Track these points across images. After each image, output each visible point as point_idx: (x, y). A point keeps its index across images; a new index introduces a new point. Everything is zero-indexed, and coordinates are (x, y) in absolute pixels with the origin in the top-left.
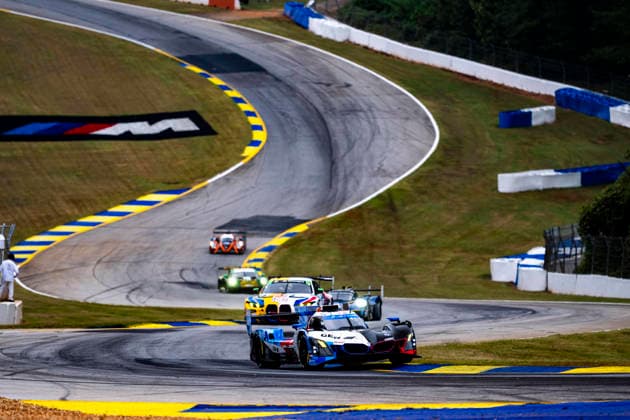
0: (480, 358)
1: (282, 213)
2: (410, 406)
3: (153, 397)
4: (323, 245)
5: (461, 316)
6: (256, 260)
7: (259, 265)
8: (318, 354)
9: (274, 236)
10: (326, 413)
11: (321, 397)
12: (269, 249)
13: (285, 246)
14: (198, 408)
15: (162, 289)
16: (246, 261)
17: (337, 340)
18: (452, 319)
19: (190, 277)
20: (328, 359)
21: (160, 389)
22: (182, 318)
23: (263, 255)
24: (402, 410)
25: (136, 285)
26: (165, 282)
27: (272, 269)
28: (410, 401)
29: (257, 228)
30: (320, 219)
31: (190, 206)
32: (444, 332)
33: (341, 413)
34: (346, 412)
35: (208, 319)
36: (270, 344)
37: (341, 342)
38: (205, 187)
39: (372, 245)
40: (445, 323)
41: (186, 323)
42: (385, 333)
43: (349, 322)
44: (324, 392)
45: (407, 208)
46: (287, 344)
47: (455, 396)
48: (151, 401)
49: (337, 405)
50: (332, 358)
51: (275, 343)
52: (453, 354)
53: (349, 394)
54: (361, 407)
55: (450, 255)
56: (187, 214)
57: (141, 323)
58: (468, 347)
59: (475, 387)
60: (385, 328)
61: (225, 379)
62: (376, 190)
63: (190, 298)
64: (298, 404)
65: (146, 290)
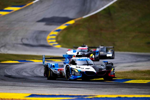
0: (147, 77)
1: (64, 15)
2: (120, 96)
3: (13, 91)
4: (81, 29)
5: (139, 59)
6: (53, 35)
7: (54, 37)
8: (74, 75)
9: (60, 25)
10: (85, 98)
11: (83, 92)
12: (58, 31)
13: (65, 29)
14: (32, 96)
15: (14, 46)
16: (49, 35)
17: (82, 69)
18: (135, 60)
19: (26, 42)
20: (78, 77)
21: (16, 87)
22: (23, 59)
23: (56, 33)
24: (116, 98)
25: (3, 45)
26: (15, 44)
27: (59, 39)
28: (119, 94)
29: (53, 22)
30: (79, 19)
31: (26, 12)
32: (132, 66)
33: (91, 98)
34: (93, 98)
35: (34, 59)
36: (53, 70)
37: (84, 70)
38: (32, 4)
39: (101, 30)
40: (132, 62)
41: (25, 61)
42: (102, 67)
43: (87, 62)
44: (84, 90)
45: (116, 14)
46: (61, 70)
47: (138, 92)
48: (12, 93)
49: (89, 95)
50: (80, 77)
51: (55, 69)
52: (136, 75)
53: (94, 91)
54: (99, 96)
55: (134, 34)
56: (25, 15)
57: (6, 61)
58: (142, 72)
59: (146, 88)
60: (102, 65)
61: (42, 84)
62: (103, 6)
63: (25, 50)
64: (73, 94)
65: (7, 47)
